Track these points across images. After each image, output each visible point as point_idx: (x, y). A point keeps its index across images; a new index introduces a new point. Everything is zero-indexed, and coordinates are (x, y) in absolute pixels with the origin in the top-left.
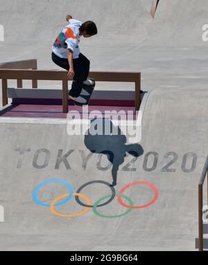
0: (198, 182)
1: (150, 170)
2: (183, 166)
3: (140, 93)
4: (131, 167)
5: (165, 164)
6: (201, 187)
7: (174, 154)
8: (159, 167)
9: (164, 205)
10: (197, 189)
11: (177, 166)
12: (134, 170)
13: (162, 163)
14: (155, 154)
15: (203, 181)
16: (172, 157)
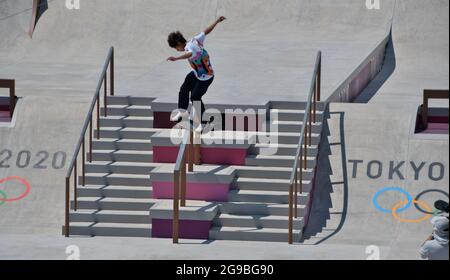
0: (66, 175)
1: (23, 167)
2: (53, 163)
3: (14, 99)
4: (4, 164)
5: (37, 162)
6: (68, 180)
7: (46, 153)
8: (31, 164)
9: (35, 198)
10: (64, 184)
11: (48, 163)
12: (8, 166)
13: (34, 160)
14: (28, 152)
15: (70, 174)
16: (43, 155)
